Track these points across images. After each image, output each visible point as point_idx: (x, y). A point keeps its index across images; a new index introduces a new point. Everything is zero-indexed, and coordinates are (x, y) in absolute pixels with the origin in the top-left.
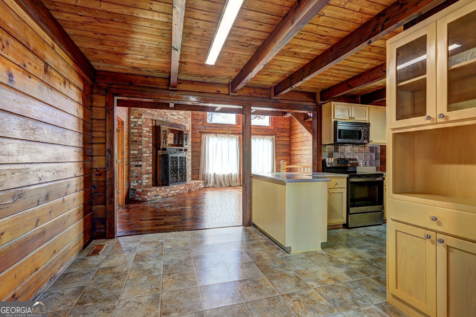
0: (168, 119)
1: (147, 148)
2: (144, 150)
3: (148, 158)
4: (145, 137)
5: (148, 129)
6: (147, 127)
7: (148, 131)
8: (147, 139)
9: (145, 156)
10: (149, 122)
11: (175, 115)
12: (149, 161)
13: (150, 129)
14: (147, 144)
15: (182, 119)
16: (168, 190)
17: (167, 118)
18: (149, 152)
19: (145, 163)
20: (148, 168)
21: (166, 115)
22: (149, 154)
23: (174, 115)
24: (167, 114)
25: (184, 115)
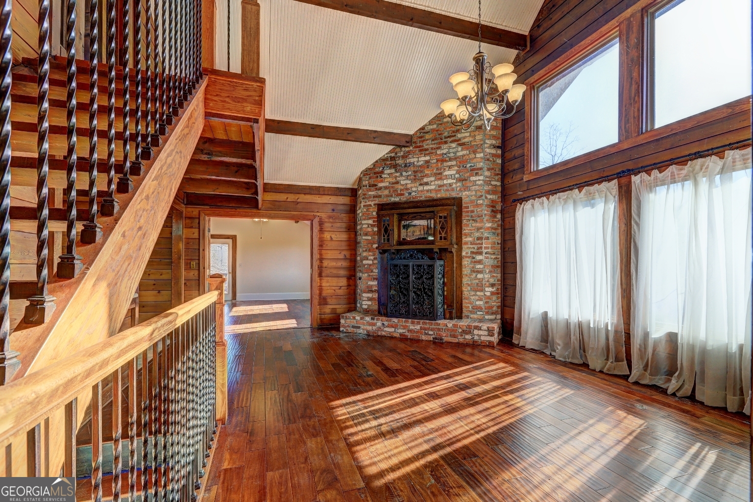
0: (413, 194)
1: (370, 251)
2: (365, 254)
3: (372, 267)
4: (366, 235)
5: (371, 222)
6: (370, 219)
7: (371, 225)
8: (370, 238)
9: (366, 264)
10: (371, 210)
11: (432, 182)
12: (372, 271)
13: (374, 221)
14: (370, 245)
15: (450, 185)
16: (379, 324)
17: (410, 194)
18: (372, 258)
19: (366, 275)
20: (371, 283)
21: (407, 189)
22: (373, 260)
23: (427, 184)
24: (409, 186)
25: (457, 176)
